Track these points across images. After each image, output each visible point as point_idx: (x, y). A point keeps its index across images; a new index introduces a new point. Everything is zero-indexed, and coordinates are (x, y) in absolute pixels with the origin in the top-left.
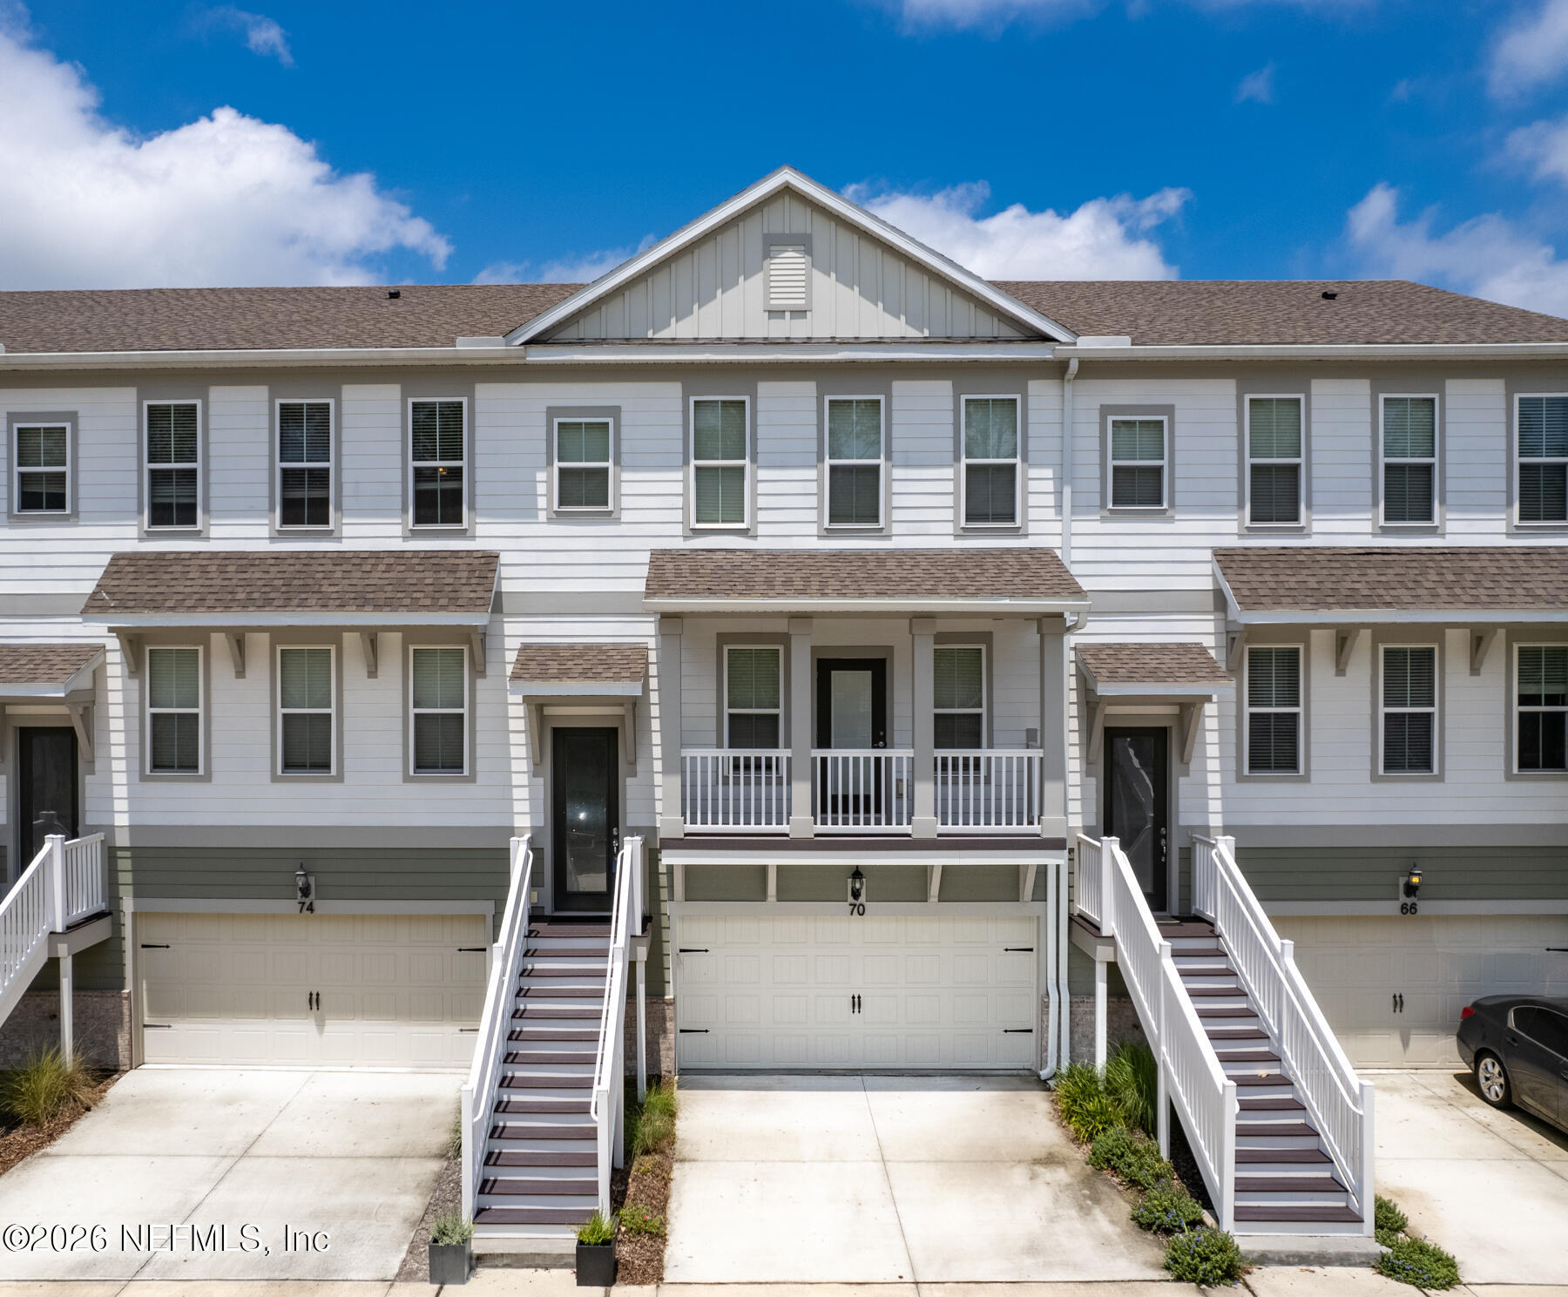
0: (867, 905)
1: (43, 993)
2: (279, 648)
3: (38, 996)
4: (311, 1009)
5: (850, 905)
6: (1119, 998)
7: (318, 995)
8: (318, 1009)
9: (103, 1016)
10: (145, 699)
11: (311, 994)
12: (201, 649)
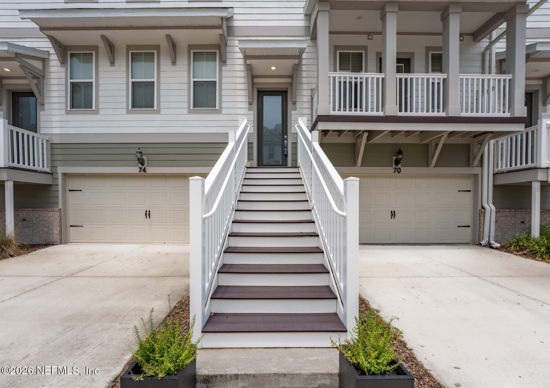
0: (402, 168)
1: (19, 210)
2: (130, 52)
3: (17, 211)
4: (146, 218)
5: (394, 168)
6: (516, 209)
7: (149, 211)
8: (150, 218)
9: (47, 220)
10: (68, 76)
11: (146, 211)
12: (94, 53)
